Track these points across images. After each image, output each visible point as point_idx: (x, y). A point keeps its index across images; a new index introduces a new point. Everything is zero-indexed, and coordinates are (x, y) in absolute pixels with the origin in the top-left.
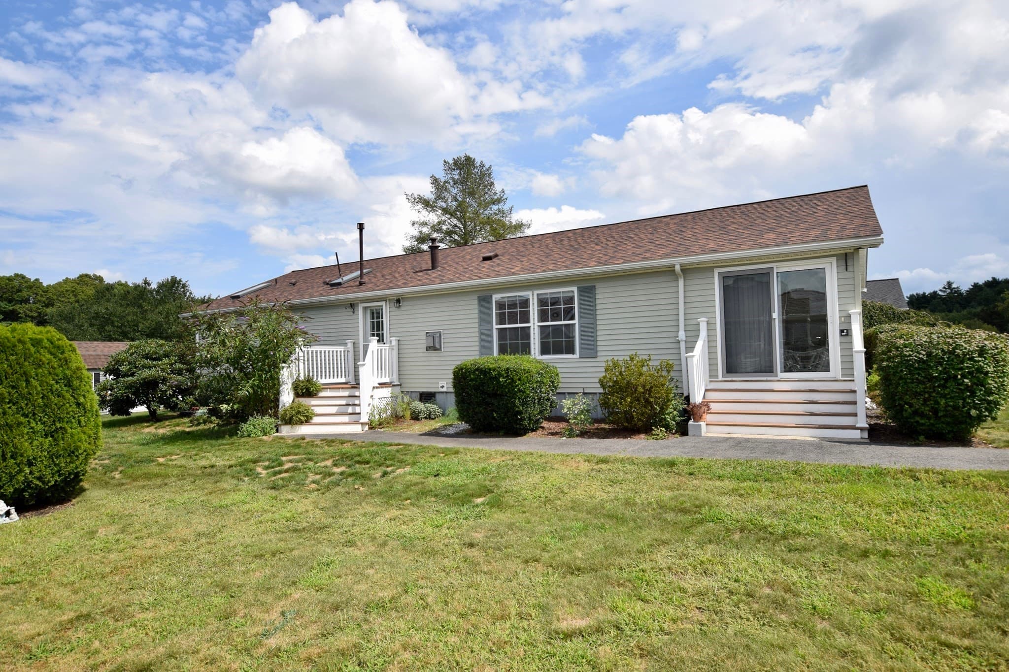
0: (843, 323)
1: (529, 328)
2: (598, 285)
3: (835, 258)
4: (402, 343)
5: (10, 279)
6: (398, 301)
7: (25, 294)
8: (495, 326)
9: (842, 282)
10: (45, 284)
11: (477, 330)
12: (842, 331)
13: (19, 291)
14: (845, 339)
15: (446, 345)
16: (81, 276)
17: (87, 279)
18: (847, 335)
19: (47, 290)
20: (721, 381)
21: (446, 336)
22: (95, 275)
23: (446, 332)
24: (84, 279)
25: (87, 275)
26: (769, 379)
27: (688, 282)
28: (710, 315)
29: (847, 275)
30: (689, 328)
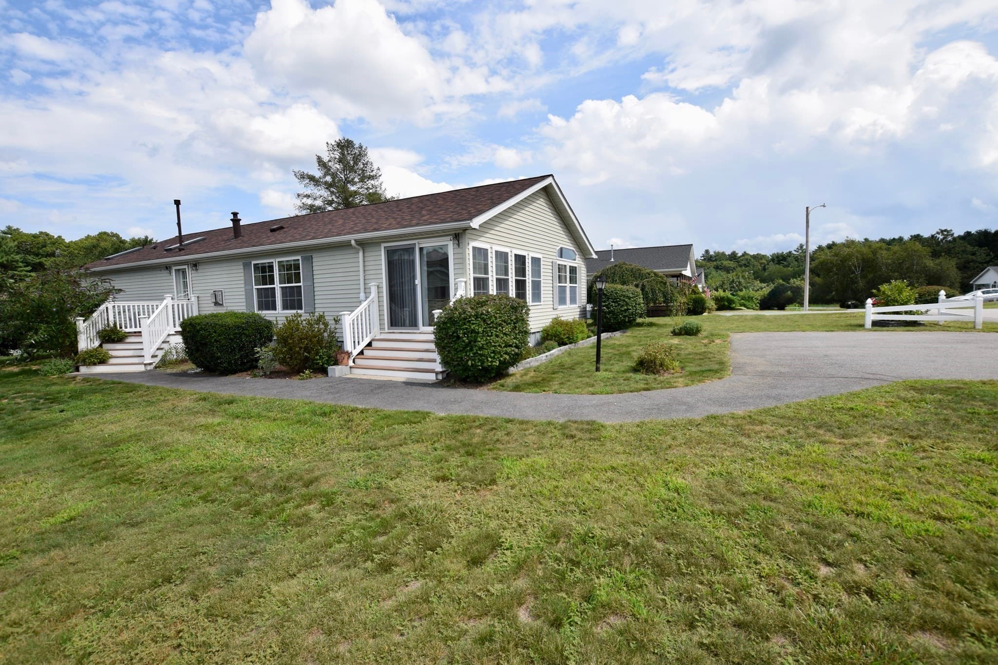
1: (274, 288)
2: (314, 253)
3: (452, 237)
4: (200, 299)
5: (35, 236)
6: (195, 265)
7: (49, 249)
8: (255, 287)
9: (456, 256)
10: (67, 241)
11: (243, 289)
13: (44, 246)
15: (227, 301)
16: (100, 234)
17: (105, 237)
19: (68, 246)
20: (387, 333)
21: (226, 294)
22: (112, 233)
23: (226, 290)
24: (103, 235)
25: (105, 233)
26: (415, 331)
27: (366, 254)
28: (380, 281)
29: (459, 250)
30: (367, 291)
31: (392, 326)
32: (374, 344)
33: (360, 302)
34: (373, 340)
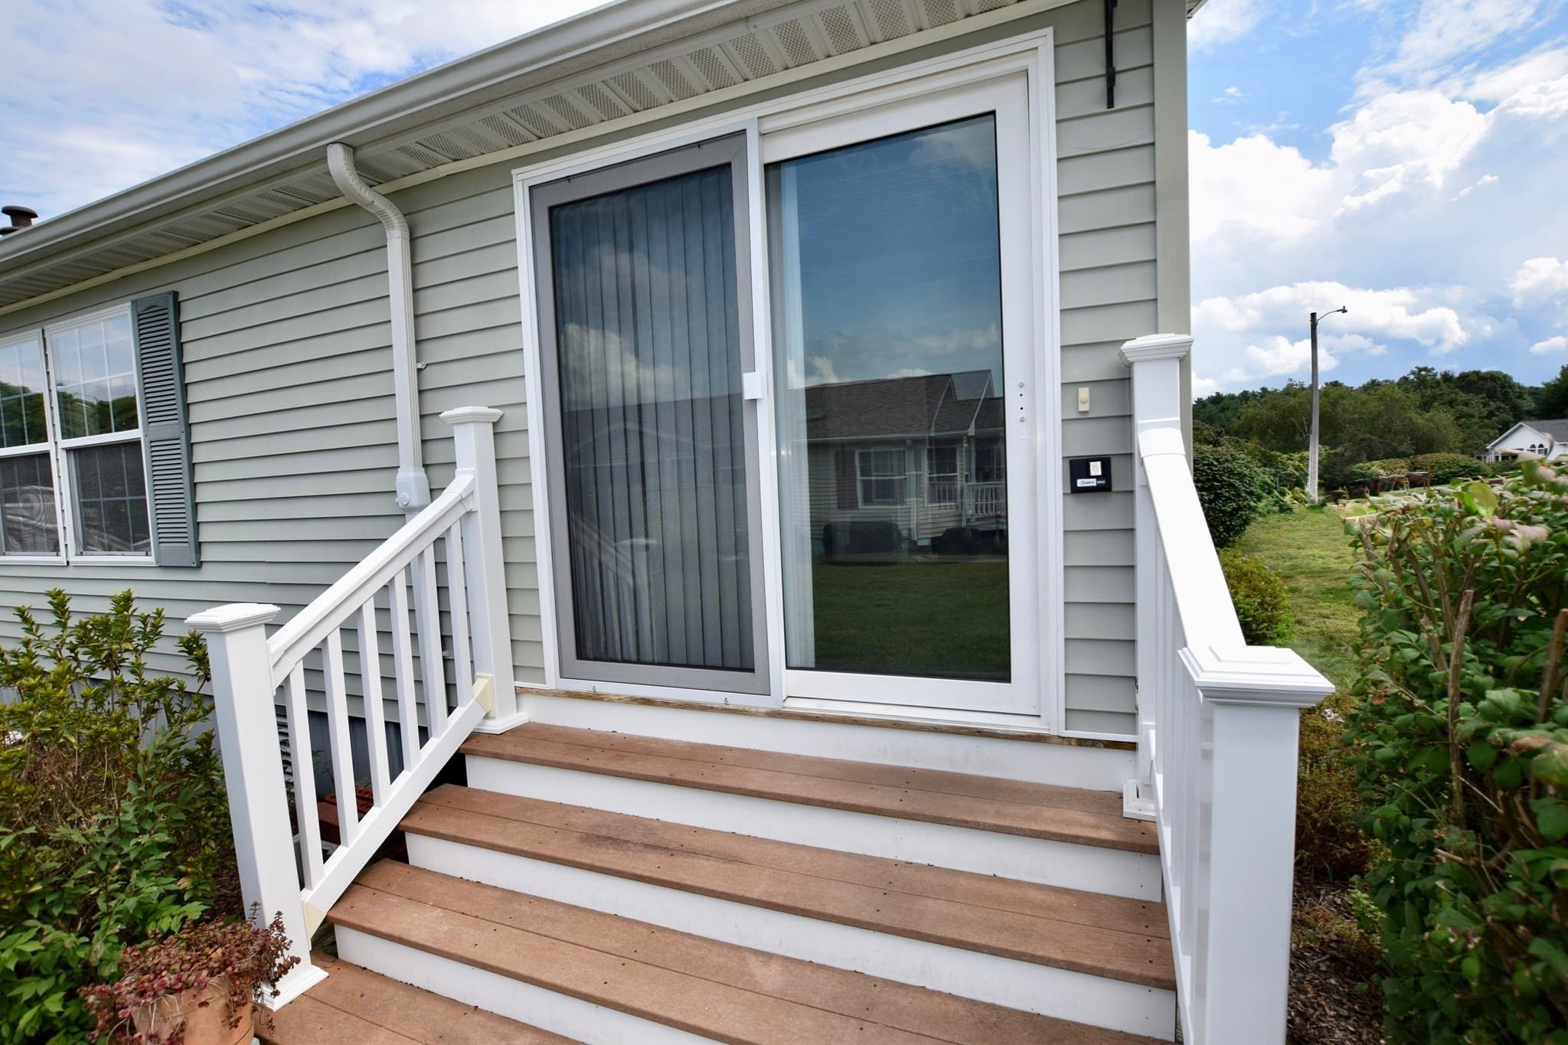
0: (1084, 418)
1: (46, 455)
2: (186, 290)
3: (1044, 39)
9: (1087, 177)
12: (1077, 467)
14: (1100, 514)
18: (1105, 487)
20: (556, 694)
26: (737, 700)
27: (430, 249)
28: (506, 394)
29: (1122, 129)
30: (437, 453)
31: (581, 655)
32: (482, 775)
33: (401, 517)
34: (476, 744)
